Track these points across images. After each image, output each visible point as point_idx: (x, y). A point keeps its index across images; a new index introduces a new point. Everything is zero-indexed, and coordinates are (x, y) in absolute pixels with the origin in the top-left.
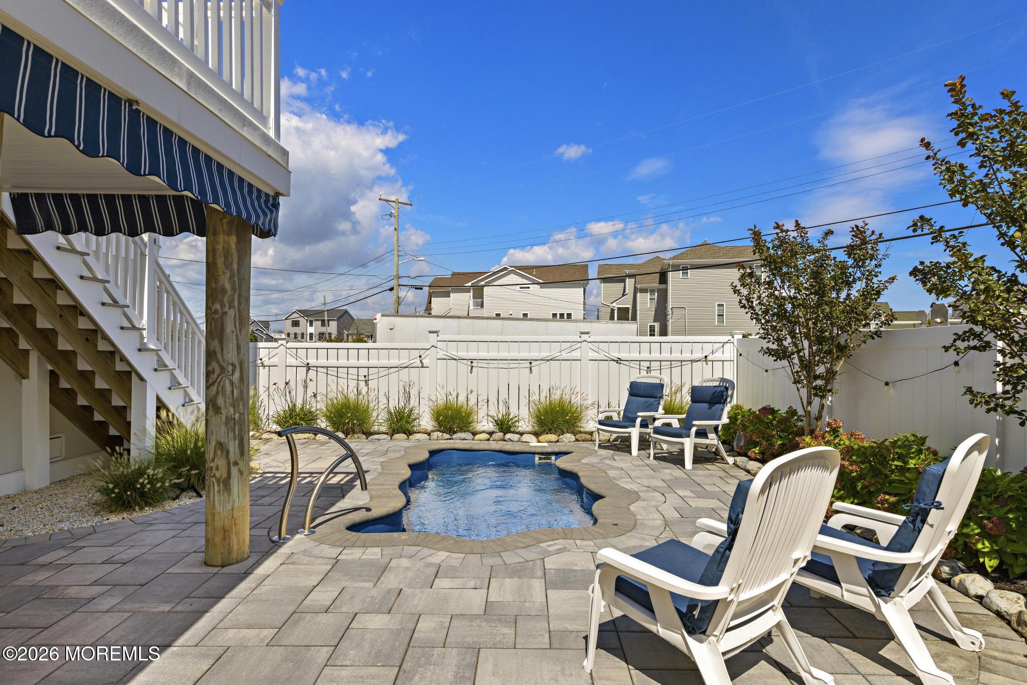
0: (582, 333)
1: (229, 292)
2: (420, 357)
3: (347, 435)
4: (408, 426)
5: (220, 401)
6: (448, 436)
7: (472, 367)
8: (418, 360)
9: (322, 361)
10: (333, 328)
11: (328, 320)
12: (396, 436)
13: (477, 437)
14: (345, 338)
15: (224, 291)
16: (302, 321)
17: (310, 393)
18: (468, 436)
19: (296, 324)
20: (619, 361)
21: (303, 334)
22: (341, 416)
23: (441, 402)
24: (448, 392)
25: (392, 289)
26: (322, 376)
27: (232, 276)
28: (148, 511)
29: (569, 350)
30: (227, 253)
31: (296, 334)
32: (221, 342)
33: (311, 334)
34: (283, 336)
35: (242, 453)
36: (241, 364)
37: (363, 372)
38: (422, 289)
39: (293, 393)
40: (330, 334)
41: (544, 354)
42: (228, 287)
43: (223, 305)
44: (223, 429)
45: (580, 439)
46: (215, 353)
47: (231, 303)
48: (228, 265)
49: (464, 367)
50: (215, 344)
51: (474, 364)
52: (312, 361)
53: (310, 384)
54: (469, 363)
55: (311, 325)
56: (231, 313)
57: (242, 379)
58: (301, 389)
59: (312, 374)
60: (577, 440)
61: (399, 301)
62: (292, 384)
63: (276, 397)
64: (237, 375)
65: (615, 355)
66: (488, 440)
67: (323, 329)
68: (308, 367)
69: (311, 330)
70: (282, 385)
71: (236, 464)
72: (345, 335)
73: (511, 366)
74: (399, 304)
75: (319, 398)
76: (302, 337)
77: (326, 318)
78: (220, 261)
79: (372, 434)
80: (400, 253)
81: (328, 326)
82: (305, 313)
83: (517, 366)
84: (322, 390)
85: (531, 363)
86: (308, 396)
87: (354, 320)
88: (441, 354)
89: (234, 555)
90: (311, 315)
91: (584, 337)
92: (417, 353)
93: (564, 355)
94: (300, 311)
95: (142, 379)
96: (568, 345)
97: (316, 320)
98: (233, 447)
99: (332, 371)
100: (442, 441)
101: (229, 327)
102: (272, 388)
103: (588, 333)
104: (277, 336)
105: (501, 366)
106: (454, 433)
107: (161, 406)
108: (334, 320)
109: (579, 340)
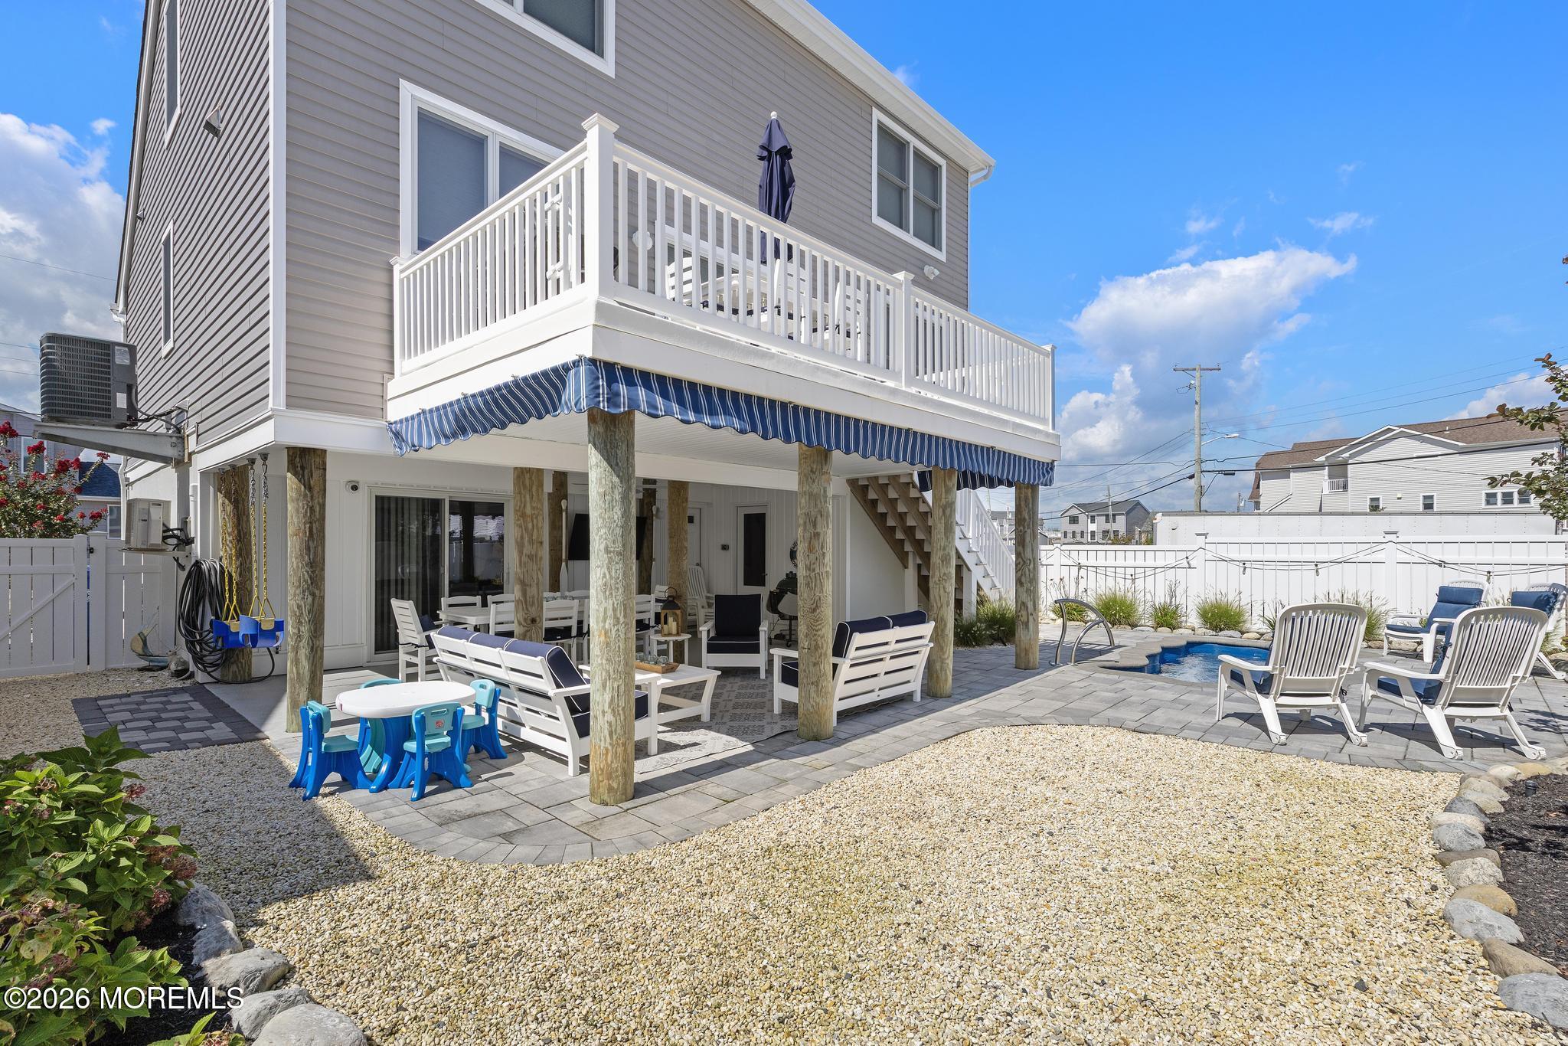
0: (1387, 533)
1: (1028, 520)
2: (1187, 558)
3: (1114, 625)
4: (1174, 622)
5: (1023, 580)
6: (1214, 633)
7: (1245, 568)
8: (1185, 561)
9: (1092, 562)
10: (1120, 524)
11: (1114, 515)
12: (1159, 629)
13: (1245, 635)
14: (1137, 537)
15: (1025, 519)
16: (1082, 518)
17: (1081, 588)
18: (1237, 634)
19: (1074, 520)
20: (1441, 564)
21: (1082, 532)
22: (1109, 609)
23: (1211, 598)
24: (1218, 592)
25: (1192, 477)
26: (1092, 575)
27: (1029, 511)
28: (977, 649)
29: (1369, 551)
30: (1026, 499)
31: (1074, 532)
32: (1023, 547)
33: (1093, 533)
34: (1059, 535)
35: (1035, 609)
36: (1034, 559)
37: (1130, 571)
38: (1234, 474)
39: (1067, 588)
40: (1116, 532)
41: (1333, 557)
42: (1027, 517)
43: (1024, 528)
44: (1025, 595)
45: (1373, 646)
46: (1020, 553)
47: (1029, 525)
48: (1027, 505)
49: (1235, 569)
50: (1021, 548)
51: (1246, 565)
52: (1083, 562)
53: (1081, 580)
54: (1241, 564)
55: (1093, 521)
56: (1029, 531)
57: (1034, 568)
58: (1073, 584)
59: (1083, 572)
60: (1370, 647)
61: (1201, 491)
62: (1066, 580)
63: (1053, 591)
64: (1032, 566)
65: (1437, 557)
66: (1259, 639)
67: (1107, 527)
68: (1080, 566)
69: (1092, 527)
70: (1057, 581)
71: (1032, 614)
72: (1137, 532)
73: (1291, 568)
74: (1202, 494)
75: (1089, 593)
76: (1082, 537)
77: (1111, 513)
78: (1023, 503)
79: (1137, 626)
80: (1203, 432)
81: (1114, 522)
82: (1084, 507)
83: (1300, 567)
84: (1092, 585)
85: (1316, 565)
86: (1080, 591)
87: (1149, 513)
88: (1209, 556)
89: (1031, 665)
90: (1093, 510)
91: (1392, 537)
92: (1184, 555)
93: (1362, 557)
94: (1079, 505)
95: (969, 570)
96: (1369, 546)
97: (1098, 515)
98: (1030, 605)
99: (1101, 571)
100: (1205, 635)
101: (1028, 539)
102: (1049, 583)
103: (1395, 533)
104: (1052, 535)
105: (1278, 567)
106: (1221, 630)
107: (979, 588)
108: (1123, 514)
109: (1384, 540)
